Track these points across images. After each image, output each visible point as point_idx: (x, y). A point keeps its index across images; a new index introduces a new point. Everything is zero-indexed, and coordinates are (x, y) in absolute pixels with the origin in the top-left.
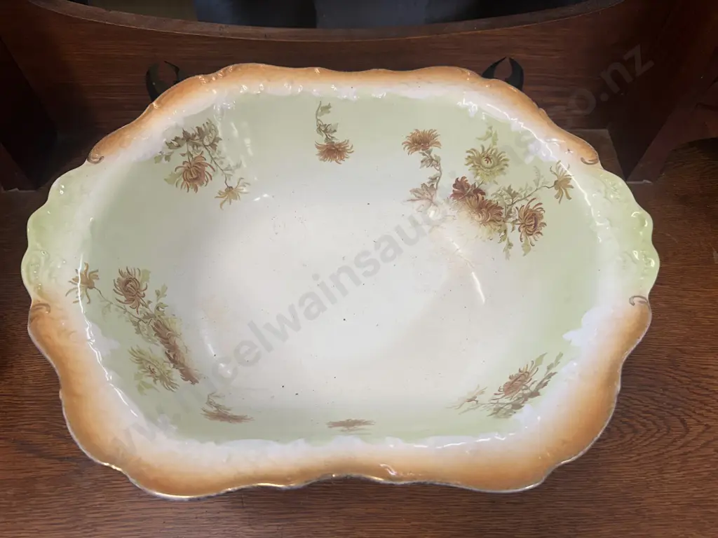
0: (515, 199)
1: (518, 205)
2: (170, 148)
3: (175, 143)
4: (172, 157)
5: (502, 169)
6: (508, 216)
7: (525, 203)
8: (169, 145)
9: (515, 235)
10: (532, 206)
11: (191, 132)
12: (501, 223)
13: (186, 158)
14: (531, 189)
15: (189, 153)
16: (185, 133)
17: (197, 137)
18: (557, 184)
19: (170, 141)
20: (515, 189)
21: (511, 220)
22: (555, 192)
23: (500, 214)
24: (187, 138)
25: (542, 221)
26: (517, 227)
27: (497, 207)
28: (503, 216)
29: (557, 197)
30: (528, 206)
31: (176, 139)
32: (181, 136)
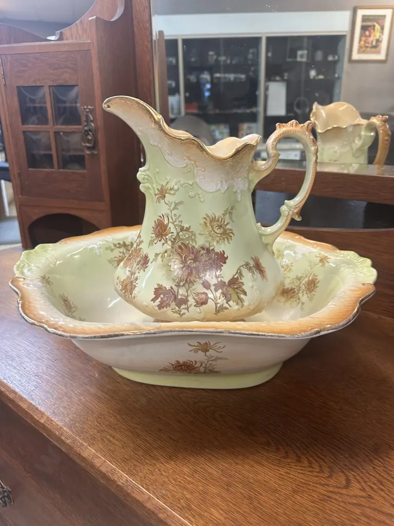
0: (301, 281)
1: (304, 282)
2: (115, 246)
3: (118, 245)
4: (114, 251)
5: (291, 269)
6: (299, 290)
7: (306, 279)
8: (115, 245)
9: (304, 298)
10: (310, 278)
11: (127, 243)
12: (296, 296)
13: (121, 255)
14: (308, 270)
15: (123, 253)
16: (124, 242)
17: (130, 247)
18: (321, 261)
19: (115, 243)
20: (300, 275)
21: (301, 291)
22: (321, 264)
23: (294, 292)
24: (125, 245)
25: (318, 280)
26: (305, 293)
27: (292, 289)
28: (297, 292)
29: (322, 266)
30: (309, 279)
31: (119, 244)
32: (122, 243)
